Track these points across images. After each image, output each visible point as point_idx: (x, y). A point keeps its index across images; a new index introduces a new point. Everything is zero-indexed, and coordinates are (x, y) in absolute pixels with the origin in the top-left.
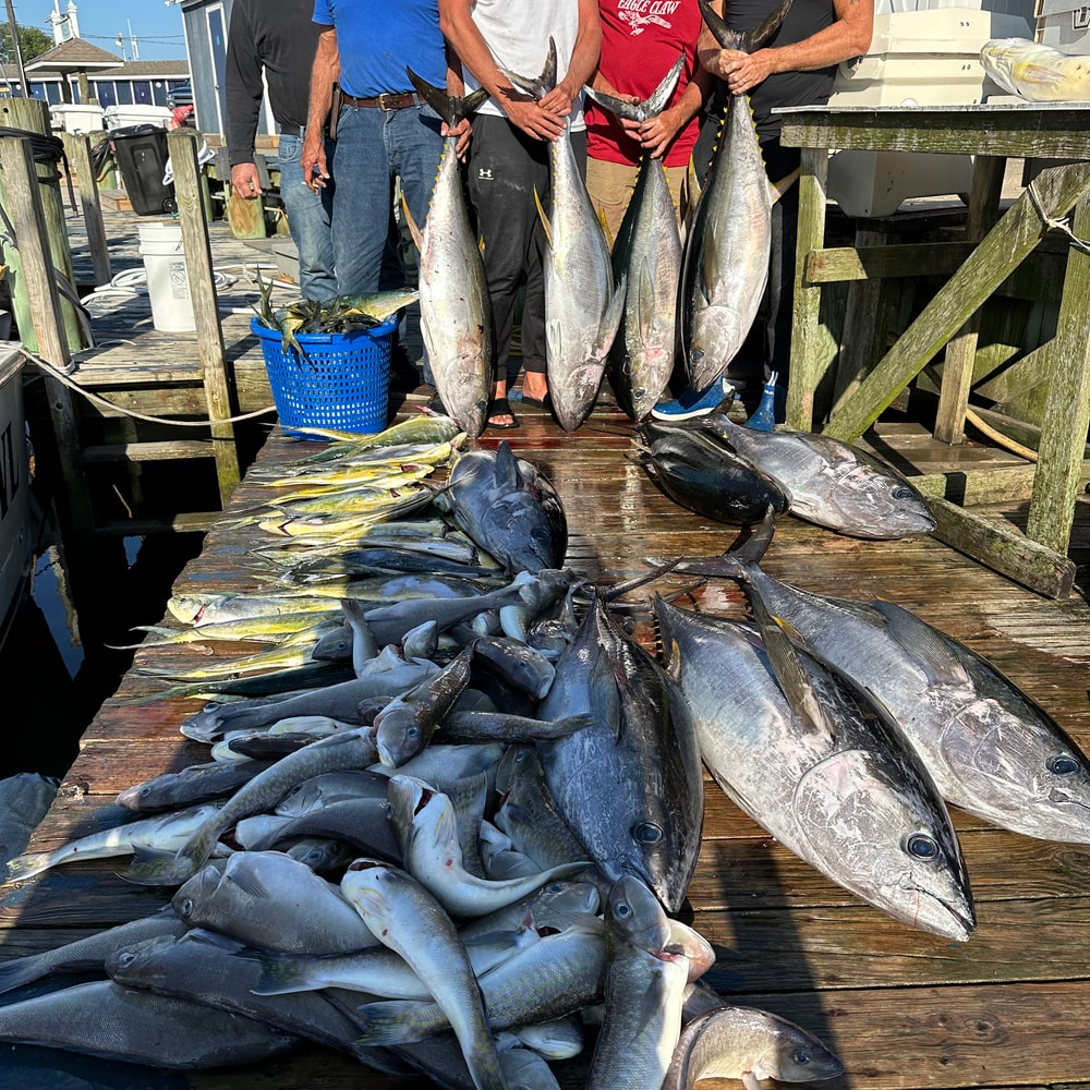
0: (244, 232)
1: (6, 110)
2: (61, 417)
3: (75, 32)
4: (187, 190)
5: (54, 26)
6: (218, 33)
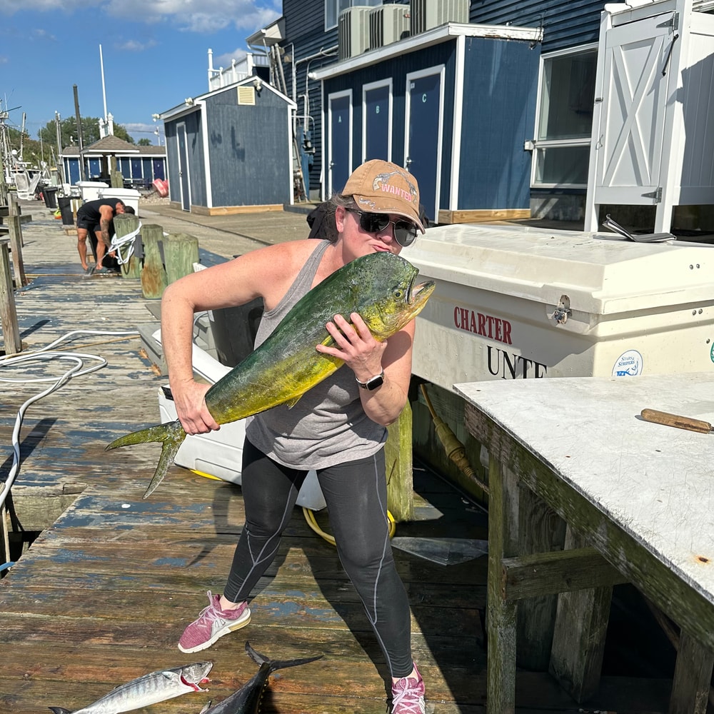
0: (151, 294)
3: (111, 130)
5: (100, 127)
6: (182, 140)
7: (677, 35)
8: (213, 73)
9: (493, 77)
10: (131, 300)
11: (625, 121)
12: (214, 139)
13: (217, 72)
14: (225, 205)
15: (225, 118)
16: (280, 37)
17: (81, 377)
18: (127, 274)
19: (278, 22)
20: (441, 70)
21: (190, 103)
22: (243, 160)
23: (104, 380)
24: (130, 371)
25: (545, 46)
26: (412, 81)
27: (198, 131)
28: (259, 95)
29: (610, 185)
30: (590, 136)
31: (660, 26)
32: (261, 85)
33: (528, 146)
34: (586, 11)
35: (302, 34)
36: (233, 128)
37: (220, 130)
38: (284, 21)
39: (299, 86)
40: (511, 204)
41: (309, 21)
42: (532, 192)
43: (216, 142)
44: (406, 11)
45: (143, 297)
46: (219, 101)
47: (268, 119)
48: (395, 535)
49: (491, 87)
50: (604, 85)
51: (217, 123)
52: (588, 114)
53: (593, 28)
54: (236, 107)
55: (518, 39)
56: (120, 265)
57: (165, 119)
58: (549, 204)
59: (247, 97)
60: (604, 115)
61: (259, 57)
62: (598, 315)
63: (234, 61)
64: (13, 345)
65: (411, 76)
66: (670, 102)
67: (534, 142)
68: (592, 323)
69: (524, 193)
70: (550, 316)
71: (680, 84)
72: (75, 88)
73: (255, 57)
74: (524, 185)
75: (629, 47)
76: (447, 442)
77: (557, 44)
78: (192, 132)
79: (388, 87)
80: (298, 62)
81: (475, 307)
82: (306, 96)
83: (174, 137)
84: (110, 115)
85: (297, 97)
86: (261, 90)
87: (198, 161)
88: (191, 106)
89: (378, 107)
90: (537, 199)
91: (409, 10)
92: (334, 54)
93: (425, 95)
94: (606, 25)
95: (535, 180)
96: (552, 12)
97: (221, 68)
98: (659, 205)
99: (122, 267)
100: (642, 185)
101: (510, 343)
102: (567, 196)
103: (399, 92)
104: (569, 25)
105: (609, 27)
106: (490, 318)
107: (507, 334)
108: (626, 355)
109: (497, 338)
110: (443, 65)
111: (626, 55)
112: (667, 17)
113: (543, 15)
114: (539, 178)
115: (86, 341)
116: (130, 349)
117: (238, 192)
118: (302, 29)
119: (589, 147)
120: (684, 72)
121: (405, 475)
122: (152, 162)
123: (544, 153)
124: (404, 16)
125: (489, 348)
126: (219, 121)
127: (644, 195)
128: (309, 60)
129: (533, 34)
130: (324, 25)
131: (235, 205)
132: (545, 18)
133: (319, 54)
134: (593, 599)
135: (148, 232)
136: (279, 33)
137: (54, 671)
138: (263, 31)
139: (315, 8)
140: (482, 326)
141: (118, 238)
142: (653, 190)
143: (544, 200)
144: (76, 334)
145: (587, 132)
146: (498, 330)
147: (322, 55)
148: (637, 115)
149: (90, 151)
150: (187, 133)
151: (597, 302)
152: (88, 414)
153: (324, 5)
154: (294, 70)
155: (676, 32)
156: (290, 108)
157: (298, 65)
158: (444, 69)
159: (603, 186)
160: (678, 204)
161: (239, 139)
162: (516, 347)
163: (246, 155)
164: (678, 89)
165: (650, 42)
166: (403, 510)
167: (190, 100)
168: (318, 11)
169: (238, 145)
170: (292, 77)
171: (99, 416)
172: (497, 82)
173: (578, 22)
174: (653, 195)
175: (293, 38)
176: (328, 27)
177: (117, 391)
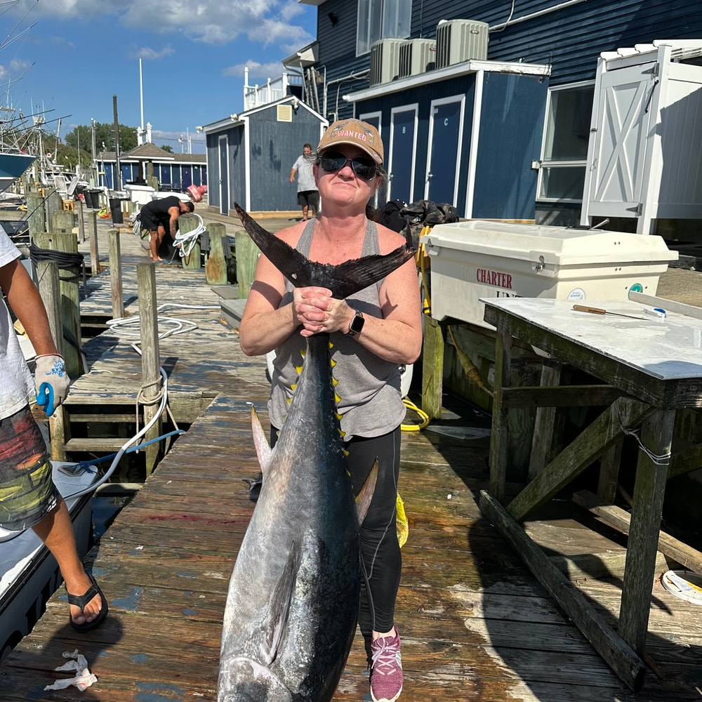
0: (214, 280)
1: (50, 240)
2: (55, 423)
3: (149, 138)
4: (145, 295)
5: (138, 135)
6: (224, 151)
7: (658, 81)
8: (248, 89)
9: (507, 106)
10: (198, 285)
11: (614, 149)
12: (255, 151)
13: (252, 89)
14: (262, 210)
15: (265, 133)
16: (313, 60)
17: (183, 334)
18: (187, 265)
19: (312, 46)
20: (462, 99)
21: (235, 119)
22: (279, 171)
23: (200, 337)
24: (219, 332)
25: (552, 80)
26: (436, 107)
27: (240, 144)
28: (296, 113)
29: (601, 201)
30: (586, 159)
31: (644, 73)
32: (298, 104)
33: (535, 165)
34: (588, 53)
35: (334, 58)
36: (271, 142)
37: (260, 143)
38: (317, 46)
39: (329, 105)
40: (518, 214)
41: (340, 47)
42: (537, 205)
43: (256, 154)
44: (432, 45)
45: (207, 283)
46: (260, 118)
47: (302, 135)
48: (429, 425)
49: (505, 114)
50: (598, 119)
51: (257, 136)
52: (585, 139)
53: (592, 67)
54: (276, 123)
55: (530, 74)
56: (181, 258)
57: (207, 132)
58: (552, 216)
59: (285, 115)
60: (598, 143)
61: (293, 77)
62: (559, 265)
63: (269, 80)
64: (120, 312)
65: (434, 103)
66: (651, 135)
67: (540, 162)
68: (556, 270)
69: (530, 206)
70: (534, 268)
71: (659, 120)
72: (115, 98)
73: (289, 77)
74: (530, 199)
75: (620, 88)
76: (467, 365)
77: (563, 79)
78: (234, 144)
79: (414, 111)
80: (329, 83)
81: (490, 267)
82: (336, 115)
83: (216, 148)
84: (149, 124)
85: (327, 115)
86: (298, 108)
87: (239, 170)
88: (235, 121)
89: (404, 128)
90: (542, 212)
91: (435, 44)
92: (364, 77)
93: (447, 119)
94: (602, 69)
95: (540, 195)
96: (559, 52)
97: (257, 86)
98: (639, 217)
99: (183, 259)
100: (626, 201)
101: (511, 288)
102: (567, 210)
103: (424, 116)
104: (573, 63)
105: (604, 71)
106: (499, 274)
107: (509, 282)
108: (576, 291)
109: (503, 286)
110: (464, 95)
111: (617, 94)
112: (651, 66)
113: (552, 53)
114: (544, 194)
115: (174, 311)
116: (212, 318)
117: (274, 199)
118: (334, 54)
119: (584, 168)
120: (663, 111)
121: (437, 387)
122: (181, 168)
123: (549, 171)
124: (431, 49)
125: (498, 292)
126: (259, 135)
127: (628, 210)
128: (340, 82)
129: (542, 70)
130: (355, 51)
131: (270, 210)
132: (553, 57)
133: (349, 77)
134: (553, 431)
135: (214, 229)
136: (313, 56)
137: (239, 468)
138: (299, 54)
139: (348, 35)
140: (494, 279)
141: (181, 234)
142: (635, 205)
143: (547, 212)
144: (165, 307)
145: (584, 156)
146: (504, 280)
147: (352, 78)
148: (624, 144)
149: (130, 157)
150: (229, 145)
151: (558, 258)
152: (200, 356)
153: (356, 33)
154: (325, 90)
155: (657, 78)
156: (322, 125)
157: (329, 86)
158: (465, 98)
159: (595, 201)
160: (655, 218)
161: (277, 151)
162: (513, 290)
163: (282, 166)
164: (657, 125)
165: (636, 85)
166: (435, 410)
167: (235, 116)
168: (351, 38)
169: (275, 157)
170: (323, 96)
171: (208, 357)
172: (510, 110)
173: (582, 61)
174: (635, 210)
175: (326, 61)
176: (358, 53)
177: (214, 343)
